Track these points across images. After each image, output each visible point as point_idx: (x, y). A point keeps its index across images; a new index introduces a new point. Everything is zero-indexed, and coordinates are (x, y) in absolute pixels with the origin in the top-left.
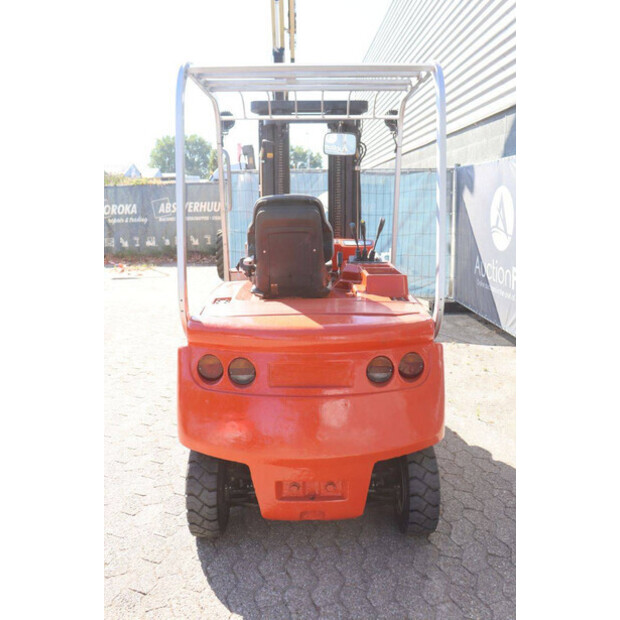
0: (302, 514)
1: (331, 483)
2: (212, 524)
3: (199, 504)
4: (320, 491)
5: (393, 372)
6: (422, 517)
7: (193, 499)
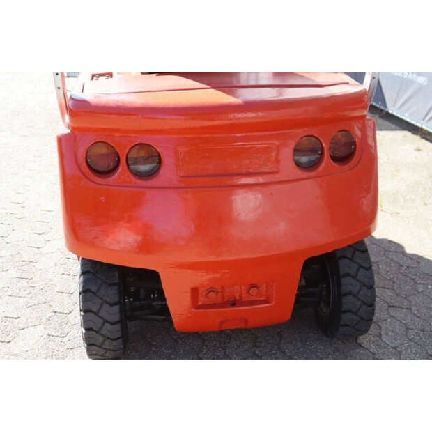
0: (222, 323)
1: (254, 286)
2: (114, 343)
3: (100, 322)
4: (241, 296)
5: (322, 154)
6: (355, 317)
7: (91, 315)
